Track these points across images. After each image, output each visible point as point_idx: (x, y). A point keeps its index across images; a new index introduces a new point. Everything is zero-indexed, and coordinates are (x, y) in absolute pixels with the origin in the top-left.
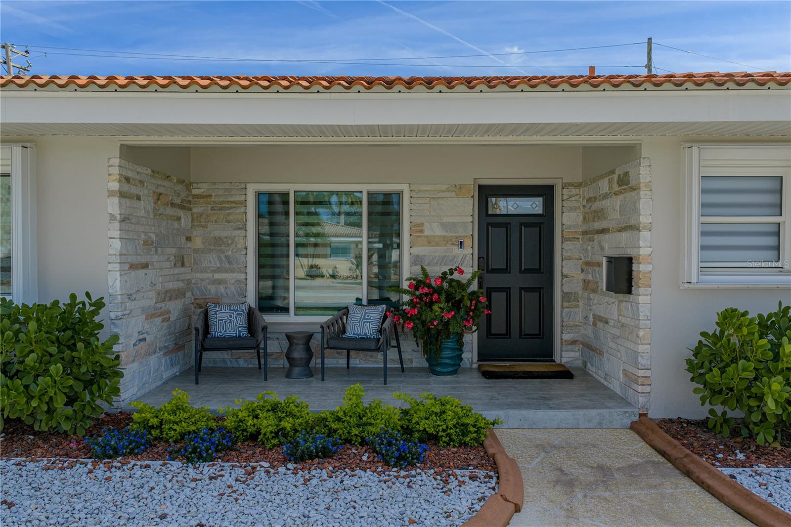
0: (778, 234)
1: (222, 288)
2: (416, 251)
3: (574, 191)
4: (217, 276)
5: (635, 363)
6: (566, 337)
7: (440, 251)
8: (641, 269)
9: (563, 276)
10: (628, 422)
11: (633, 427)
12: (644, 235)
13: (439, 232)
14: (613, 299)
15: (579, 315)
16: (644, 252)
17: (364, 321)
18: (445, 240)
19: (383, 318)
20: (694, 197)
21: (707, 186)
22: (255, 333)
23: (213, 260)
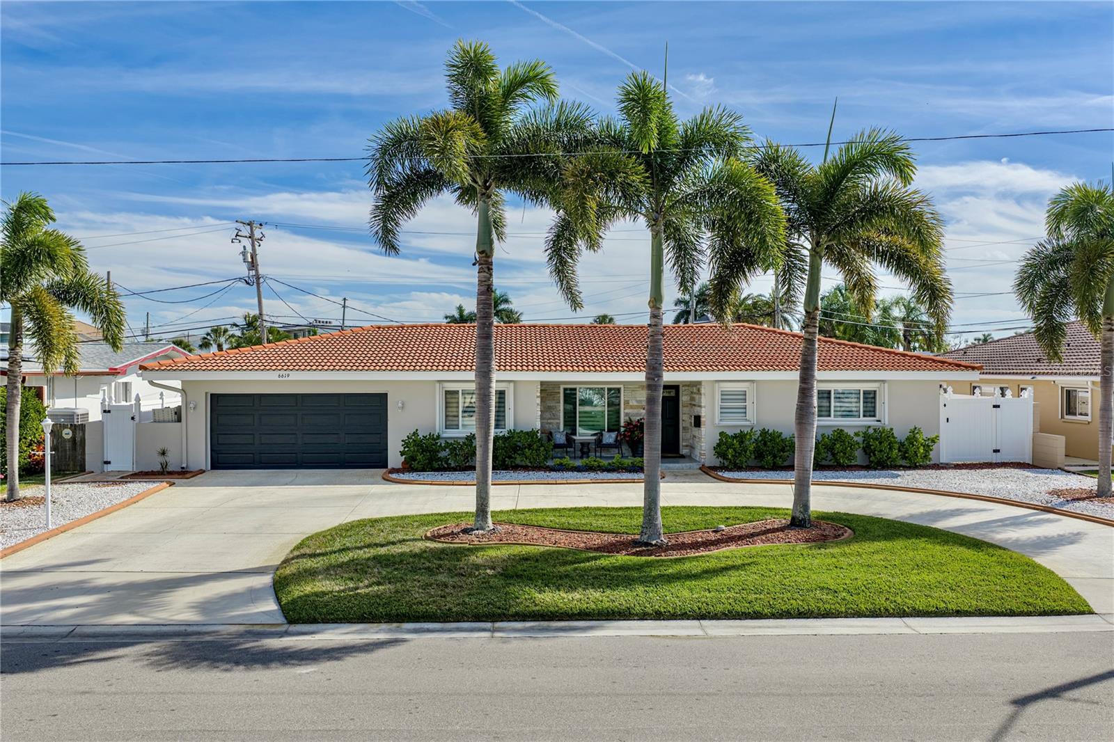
0: (745, 408)
1: (551, 426)
2: (626, 411)
3: (687, 388)
4: (549, 421)
5: (701, 450)
6: (684, 444)
7: (635, 411)
8: (702, 419)
9: (683, 420)
10: (698, 467)
11: (700, 469)
12: (703, 409)
13: (635, 404)
14: (697, 429)
15: (688, 436)
17: (609, 438)
18: (637, 407)
19: (617, 437)
20: (718, 397)
21: (723, 393)
22: (570, 442)
23: (547, 415)
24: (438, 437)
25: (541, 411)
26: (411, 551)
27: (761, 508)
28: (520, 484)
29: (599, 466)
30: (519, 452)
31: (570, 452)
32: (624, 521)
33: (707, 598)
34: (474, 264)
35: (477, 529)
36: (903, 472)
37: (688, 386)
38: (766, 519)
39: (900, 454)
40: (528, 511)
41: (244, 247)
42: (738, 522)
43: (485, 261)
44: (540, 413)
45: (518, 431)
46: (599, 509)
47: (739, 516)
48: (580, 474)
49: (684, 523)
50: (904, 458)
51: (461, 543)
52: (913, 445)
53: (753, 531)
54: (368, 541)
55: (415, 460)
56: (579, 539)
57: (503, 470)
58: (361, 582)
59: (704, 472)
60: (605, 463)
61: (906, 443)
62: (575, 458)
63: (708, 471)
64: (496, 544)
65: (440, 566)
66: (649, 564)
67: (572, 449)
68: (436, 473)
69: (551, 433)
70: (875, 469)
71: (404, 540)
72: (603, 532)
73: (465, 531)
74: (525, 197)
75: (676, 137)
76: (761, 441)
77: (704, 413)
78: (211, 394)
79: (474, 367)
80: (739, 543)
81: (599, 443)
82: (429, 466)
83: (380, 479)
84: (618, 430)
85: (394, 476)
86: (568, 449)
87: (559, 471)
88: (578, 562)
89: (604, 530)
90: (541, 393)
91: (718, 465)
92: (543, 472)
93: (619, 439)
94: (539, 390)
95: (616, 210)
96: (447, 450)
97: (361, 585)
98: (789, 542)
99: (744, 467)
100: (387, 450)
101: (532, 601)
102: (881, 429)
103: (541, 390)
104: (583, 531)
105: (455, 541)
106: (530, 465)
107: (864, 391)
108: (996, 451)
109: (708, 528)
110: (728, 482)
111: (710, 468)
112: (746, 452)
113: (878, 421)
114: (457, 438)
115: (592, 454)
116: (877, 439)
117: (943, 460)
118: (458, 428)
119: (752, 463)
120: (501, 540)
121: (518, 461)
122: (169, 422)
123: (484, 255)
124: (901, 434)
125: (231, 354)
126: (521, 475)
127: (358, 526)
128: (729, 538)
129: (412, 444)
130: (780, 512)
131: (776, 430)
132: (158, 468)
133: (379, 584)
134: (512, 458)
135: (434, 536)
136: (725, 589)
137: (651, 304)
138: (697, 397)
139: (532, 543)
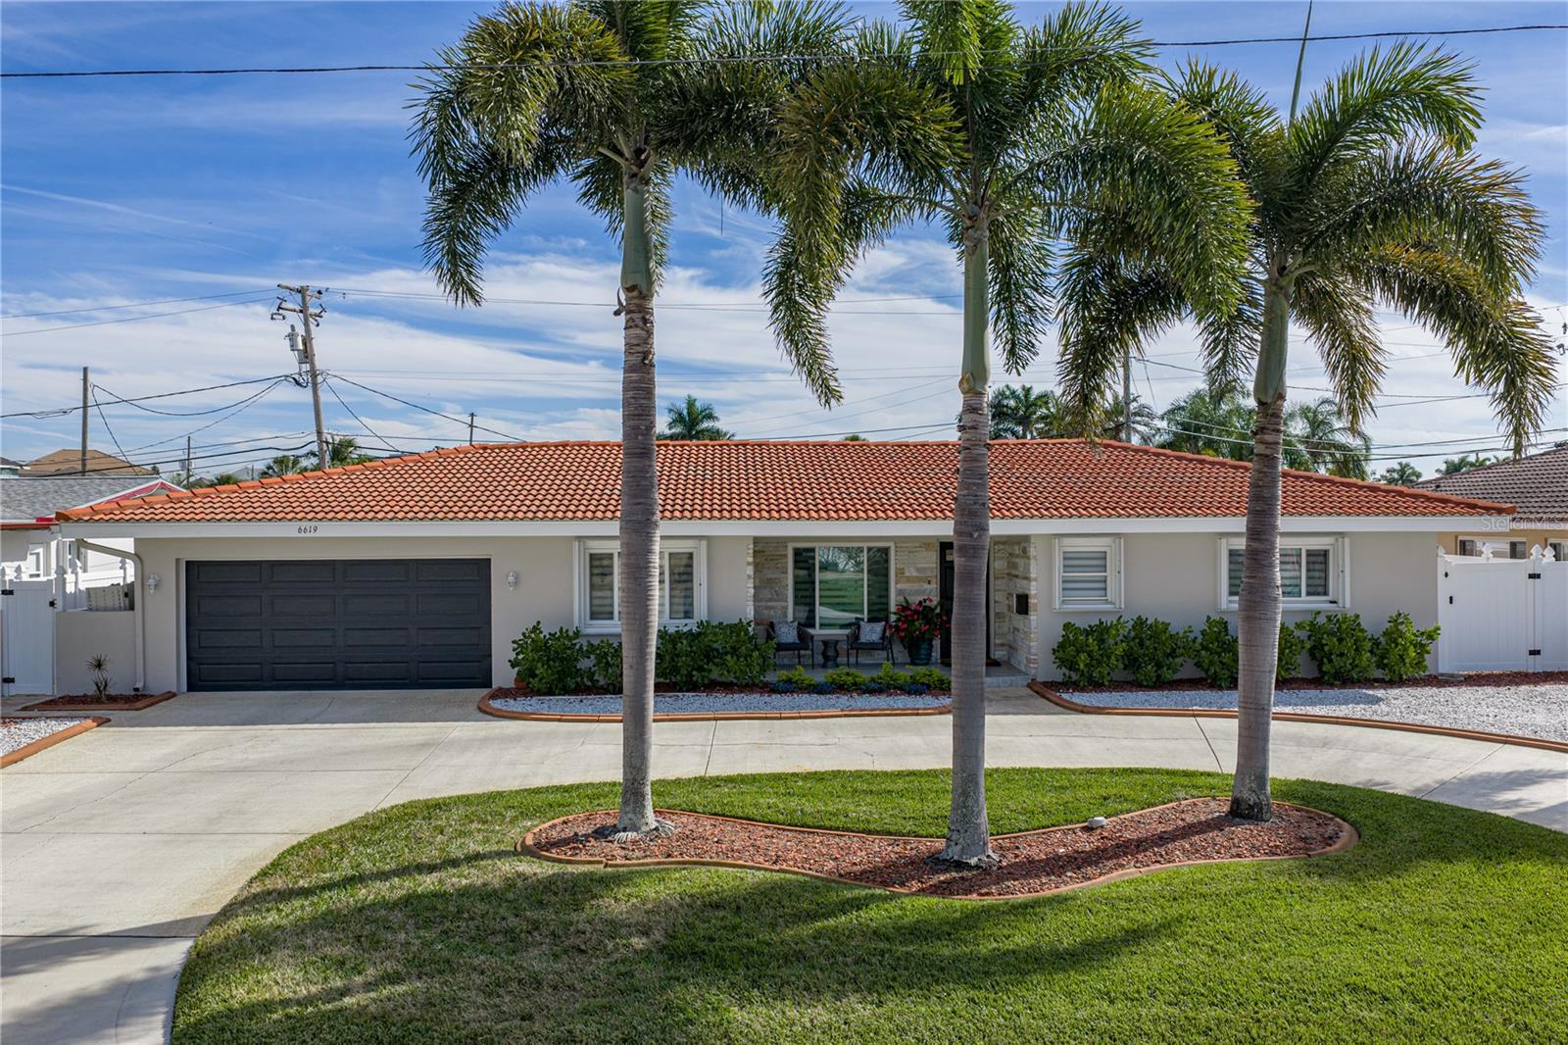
0: (1105, 581)
1: (772, 612)
2: (899, 586)
3: (1002, 547)
4: (769, 604)
5: (1030, 653)
6: (998, 641)
7: (916, 586)
8: (1032, 601)
9: (996, 602)
10: (1025, 683)
11: (1029, 686)
12: (1033, 583)
13: (915, 574)
14: (1021, 617)
15: (1005, 627)
16: (1033, 592)
17: (871, 633)
18: (919, 579)
19: (884, 631)
20: (1058, 562)
21: (1067, 555)
22: (804, 640)
23: (766, 593)
24: (577, 634)
25: (755, 587)
26: (485, 885)
27: (1158, 772)
28: (716, 719)
29: (855, 684)
30: (717, 660)
31: (804, 656)
32: (910, 805)
33: (1109, 1021)
34: (617, 313)
35: (625, 830)
36: (1383, 691)
37: (1005, 543)
38: (1178, 799)
39: (1374, 659)
40: (729, 780)
41: (293, 327)
42: (1126, 806)
43: (637, 305)
44: (752, 591)
45: (715, 623)
46: (858, 775)
47: (1126, 792)
48: (823, 697)
49: (1025, 811)
50: (1381, 665)
51: (590, 862)
52: (1397, 645)
53: (1161, 828)
54: (407, 857)
55: (534, 676)
56: (824, 851)
57: (688, 691)
58: (359, 973)
59: (1037, 692)
60: (864, 676)
61: (1382, 639)
62: (813, 666)
63: (1043, 690)
64: (659, 863)
65: (536, 926)
66: (971, 920)
67: (809, 652)
68: (572, 698)
69: (772, 625)
70: (1332, 686)
71: (478, 856)
72: (870, 832)
73: (601, 833)
74: (714, 186)
75: (1015, 50)
76: (1134, 638)
77: (1033, 590)
78: (187, 562)
79: (618, 514)
80: (1140, 857)
81: (855, 643)
82: (560, 686)
83: (472, 708)
84: (886, 619)
85: (497, 704)
86: (802, 652)
87: (785, 693)
88: (823, 915)
89: (872, 827)
90: (754, 557)
91: (1060, 679)
92: (757, 696)
93: (888, 634)
94: (751, 551)
95: (894, 203)
96: (592, 657)
97: (359, 979)
98: (1239, 856)
99: (1106, 683)
100: (491, 656)
101: (722, 1030)
102: (1339, 616)
103: (755, 552)
104: (831, 829)
105: (577, 858)
106: (735, 681)
107: (1307, 551)
108: (1535, 653)
109: (1071, 822)
110: (1083, 712)
111: (1045, 684)
112: (1109, 658)
113: (1331, 602)
114: (607, 635)
115: (842, 659)
116: (1332, 634)
117: (1444, 668)
118: (612, 618)
119: (1120, 675)
120: (669, 856)
121: (715, 674)
122: (114, 610)
123: (635, 293)
124: (1373, 623)
125: (224, 492)
126: (720, 700)
127: (399, 819)
128: (1118, 846)
129: (530, 648)
130: (1200, 781)
131: (1160, 620)
132: (91, 690)
133: (394, 979)
134: (704, 670)
135: (538, 845)
136: (1144, 994)
137: (965, 386)
138: (1021, 562)
139: (729, 861)
